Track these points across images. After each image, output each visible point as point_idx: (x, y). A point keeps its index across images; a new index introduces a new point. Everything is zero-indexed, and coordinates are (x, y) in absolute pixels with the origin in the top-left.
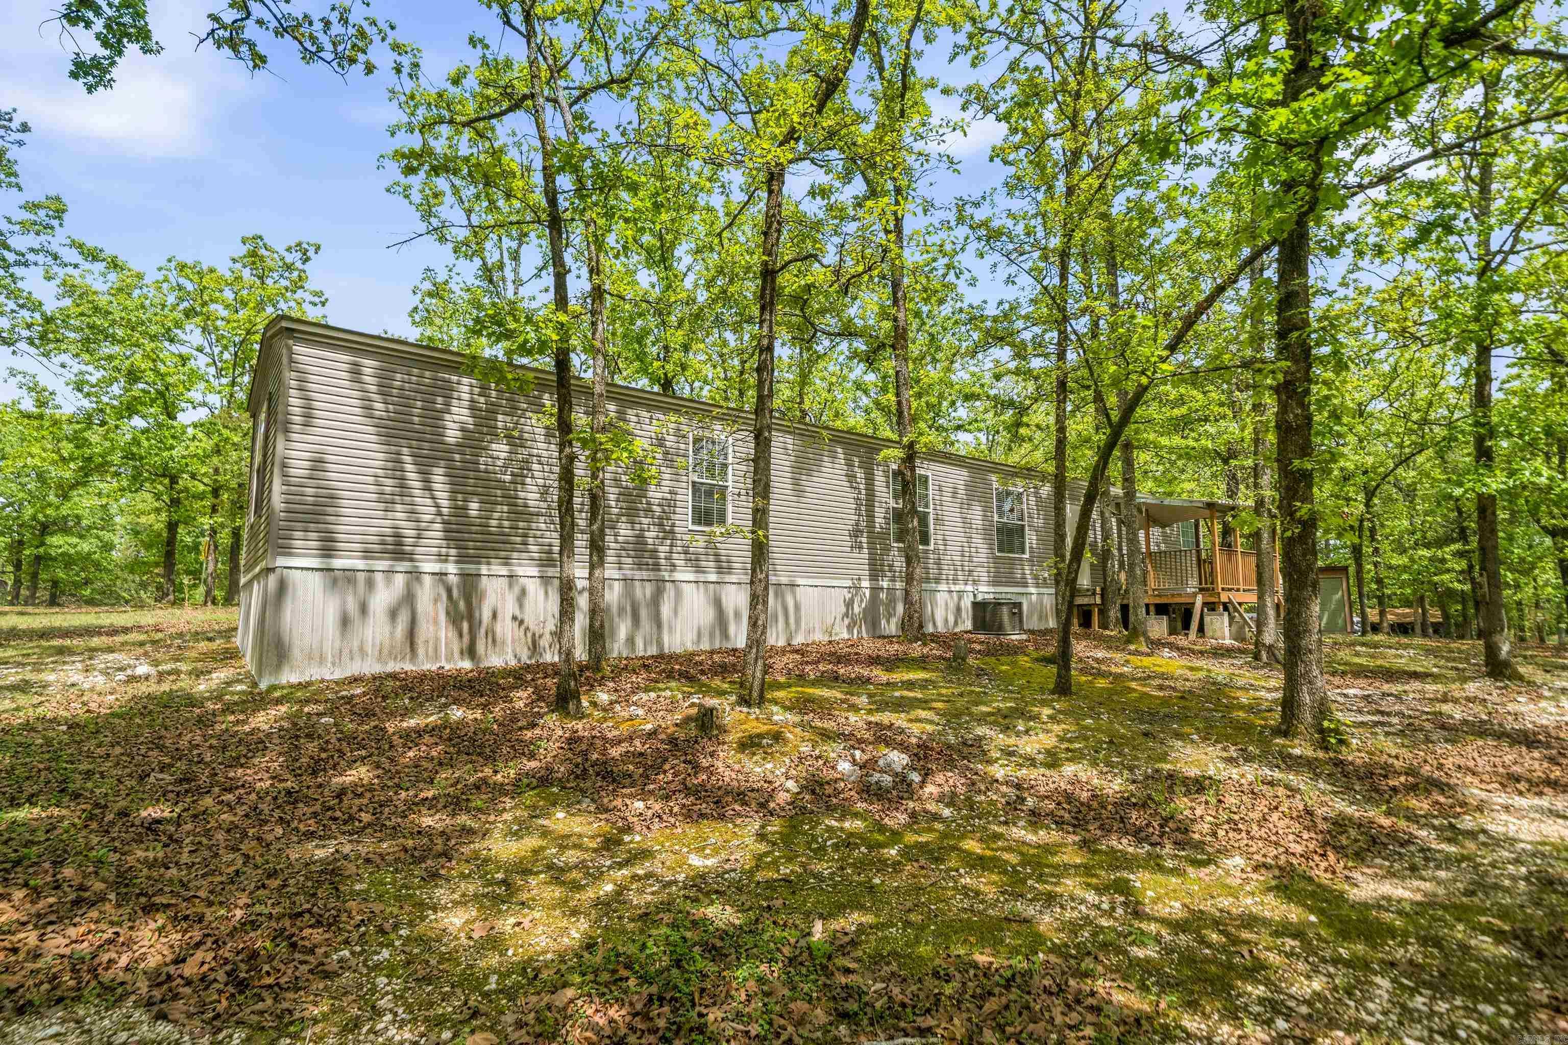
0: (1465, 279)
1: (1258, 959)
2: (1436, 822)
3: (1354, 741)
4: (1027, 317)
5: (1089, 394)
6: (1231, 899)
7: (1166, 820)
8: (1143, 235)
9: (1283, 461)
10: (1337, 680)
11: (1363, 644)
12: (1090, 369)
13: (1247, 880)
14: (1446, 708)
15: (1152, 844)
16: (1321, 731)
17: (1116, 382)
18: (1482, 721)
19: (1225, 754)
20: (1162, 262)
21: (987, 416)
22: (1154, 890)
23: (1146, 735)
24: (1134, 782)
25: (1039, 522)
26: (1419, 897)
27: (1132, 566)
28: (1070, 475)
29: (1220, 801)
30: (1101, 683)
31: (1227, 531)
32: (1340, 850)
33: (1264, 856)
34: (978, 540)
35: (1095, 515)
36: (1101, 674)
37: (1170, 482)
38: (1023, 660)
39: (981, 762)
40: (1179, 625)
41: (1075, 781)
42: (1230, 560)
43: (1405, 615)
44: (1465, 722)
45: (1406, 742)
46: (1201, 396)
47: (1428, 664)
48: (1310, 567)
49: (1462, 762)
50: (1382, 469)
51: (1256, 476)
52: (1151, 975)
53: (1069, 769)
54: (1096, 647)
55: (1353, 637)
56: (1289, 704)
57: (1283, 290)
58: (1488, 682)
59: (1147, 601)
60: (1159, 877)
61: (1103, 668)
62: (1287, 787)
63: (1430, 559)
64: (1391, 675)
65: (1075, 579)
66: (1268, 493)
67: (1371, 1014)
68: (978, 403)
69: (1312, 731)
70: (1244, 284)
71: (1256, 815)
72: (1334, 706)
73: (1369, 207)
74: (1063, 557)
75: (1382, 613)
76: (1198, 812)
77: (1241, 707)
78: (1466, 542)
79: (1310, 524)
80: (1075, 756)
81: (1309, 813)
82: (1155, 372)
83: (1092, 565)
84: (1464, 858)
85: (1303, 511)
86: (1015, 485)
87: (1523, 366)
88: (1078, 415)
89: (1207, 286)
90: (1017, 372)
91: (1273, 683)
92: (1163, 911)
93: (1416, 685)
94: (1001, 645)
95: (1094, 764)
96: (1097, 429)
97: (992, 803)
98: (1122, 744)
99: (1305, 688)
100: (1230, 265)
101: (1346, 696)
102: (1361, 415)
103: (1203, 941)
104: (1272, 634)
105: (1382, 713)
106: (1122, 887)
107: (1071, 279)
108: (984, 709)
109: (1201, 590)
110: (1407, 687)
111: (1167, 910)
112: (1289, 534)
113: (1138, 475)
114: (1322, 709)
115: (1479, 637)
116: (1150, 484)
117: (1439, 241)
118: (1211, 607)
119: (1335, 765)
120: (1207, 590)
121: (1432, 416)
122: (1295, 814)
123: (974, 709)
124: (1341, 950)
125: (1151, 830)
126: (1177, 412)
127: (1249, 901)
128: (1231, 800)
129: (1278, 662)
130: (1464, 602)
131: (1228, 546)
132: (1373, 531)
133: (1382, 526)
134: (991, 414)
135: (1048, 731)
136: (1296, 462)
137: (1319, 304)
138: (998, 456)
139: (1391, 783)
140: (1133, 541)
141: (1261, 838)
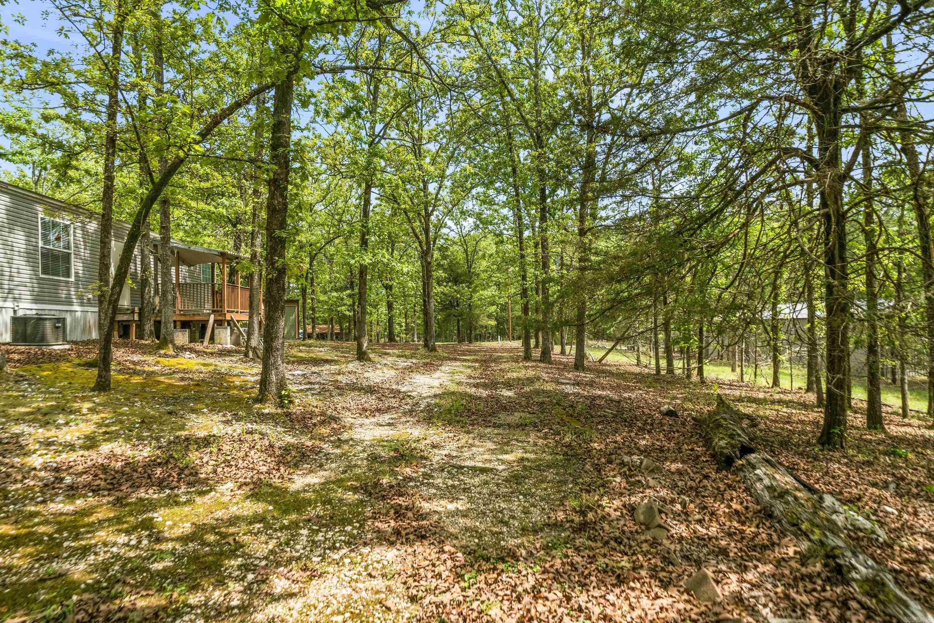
0: (364, 145)
1: (238, 542)
2: (332, 439)
3: (297, 401)
4: (80, 74)
5: (136, 156)
6: (223, 511)
7: (182, 470)
8: (185, 44)
9: (269, 229)
10: (290, 367)
11: (304, 345)
12: (137, 134)
13: (234, 496)
14: (339, 378)
15: (172, 489)
16: (281, 397)
17: (159, 149)
18: (354, 383)
19: (224, 419)
20: (199, 70)
21: (33, 152)
22: (172, 520)
23: (170, 413)
24: (160, 447)
25: (85, 253)
26: (323, 481)
27: (164, 293)
28: (115, 217)
29: (220, 450)
30: (136, 379)
31: (233, 272)
32: (287, 464)
33: (245, 478)
34: (20, 262)
35: (136, 251)
36: (136, 373)
37: (196, 235)
38: (65, 367)
39: (18, 455)
40: (197, 335)
41: (112, 456)
42: (233, 291)
43: (325, 329)
44: (347, 384)
45: (321, 398)
46: (220, 177)
47: (331, 356)
48: (281, 298)
49: (344, 405)
50: (318, 245)
51: (252, 239)
52: (167, 579)
53: (106, 448)
54: (133, 353)
55: (299, 341)
56: (264, 382)
57: (276, 119)
58: (357, 362)
59: (175, 318)
60: (176, 509)
61: (138, 368)
62: (261, 433)
63: (337, 298)
64: (316, 362)
65: (117, 300)
66: (259, 250)
67: (297, 551)
68: (23, 138)
69: (275, 397)
70: (252, 108)
71: (242, 454)
72: (288, 382)
73: (323, 86)
74: (107, 283)
75: (313, 328)
76: (205, 460)
77: (235, 387)
78: (353, 290)
79: (282, 272)
80: (111, 437)
81: (271, 446)
82: (189, 150)
83: (132, 289)
84: (344, 454)
85: (279, 263)
86: (63, 219)
87: (382, 200)
88: (125, 171)
89: (227, 100)
90: (67, 119)
91: (255, 371)
92: (177, 532)
93: (327, 367)
94: (43, 354)
95: (128, 439)
96: (141, 184)
97: (30, 488)
98: (152, 422)
99: (273, 372)
100: (245, 91)
101: (293, 375)
102: (311, 211)
103: (204, 544)
104: (256, 341)
105: (311, 383)
106: (148, 525)
107: (123, 56)
108: (23, 410)
109: (214, 311)
110: (323, 368)
111: (182, 530)
112: (270, 276)
113: (172, 226)
114: (282, 385)
115: (355, 340)
116: (181, 234)
117: (354, 120)
118: (219, 323)
119: (287, 416)
120: (218, 311)
121: (344, 218)
122: (264, 449)
123: (11, 411)
124: (285, 521)
125: (171, 478)
126: (204, 185)
127: (235, 508)
128: (226, 448)
129: (258, 357)
130: (349, 322)
131: (231, 281)
132: (312, 279)
133: (317, 278)
134: (38, 151)
135: (87, 421)
136: (277, 232)
137: (295, 136)
138: (45, 189)
139: (313, 421)
140: (166, 274)
141: (244, 468)
